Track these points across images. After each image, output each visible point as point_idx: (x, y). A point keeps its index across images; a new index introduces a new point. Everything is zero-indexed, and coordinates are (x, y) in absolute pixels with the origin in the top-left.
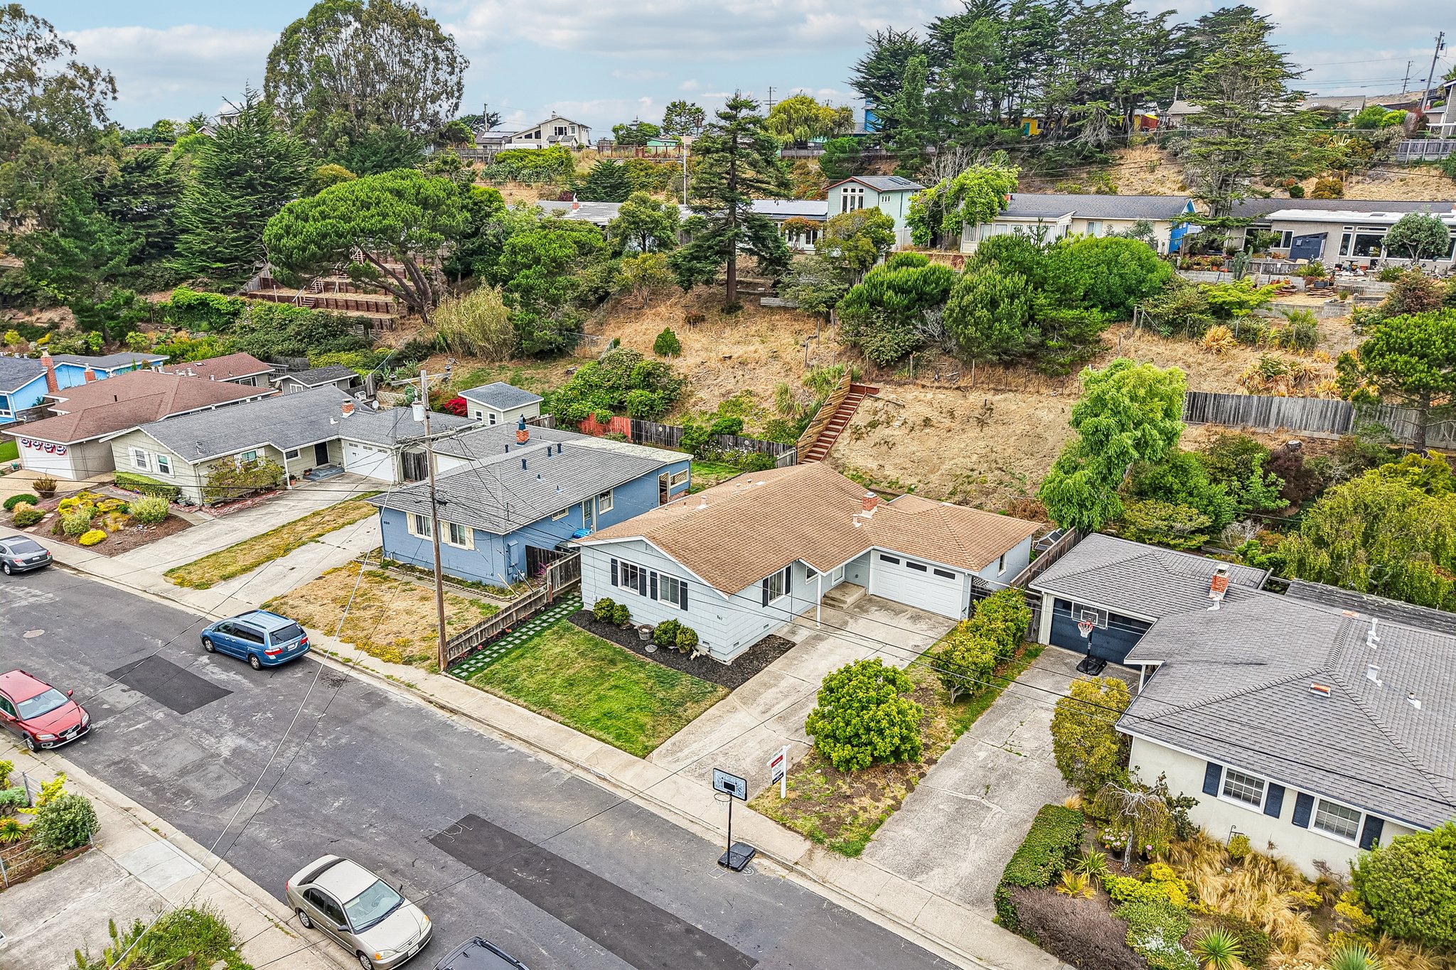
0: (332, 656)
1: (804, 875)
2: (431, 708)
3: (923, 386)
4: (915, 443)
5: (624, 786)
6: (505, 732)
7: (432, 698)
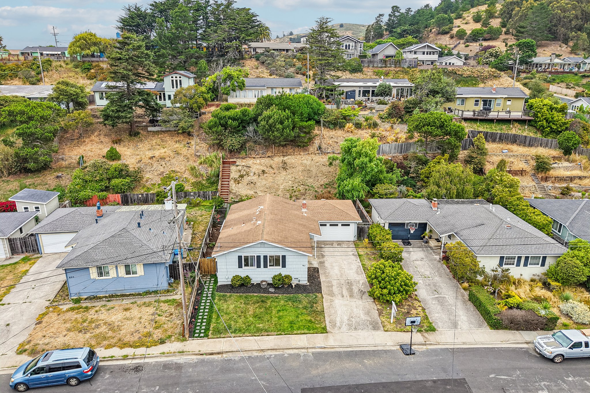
0: (112, 358)
1: (431, 344)
2: (204, 356)
3: (254, 158)
4: (264, 180)
5: (335, 347)
6: (258, 350)
7: (201, 352)
